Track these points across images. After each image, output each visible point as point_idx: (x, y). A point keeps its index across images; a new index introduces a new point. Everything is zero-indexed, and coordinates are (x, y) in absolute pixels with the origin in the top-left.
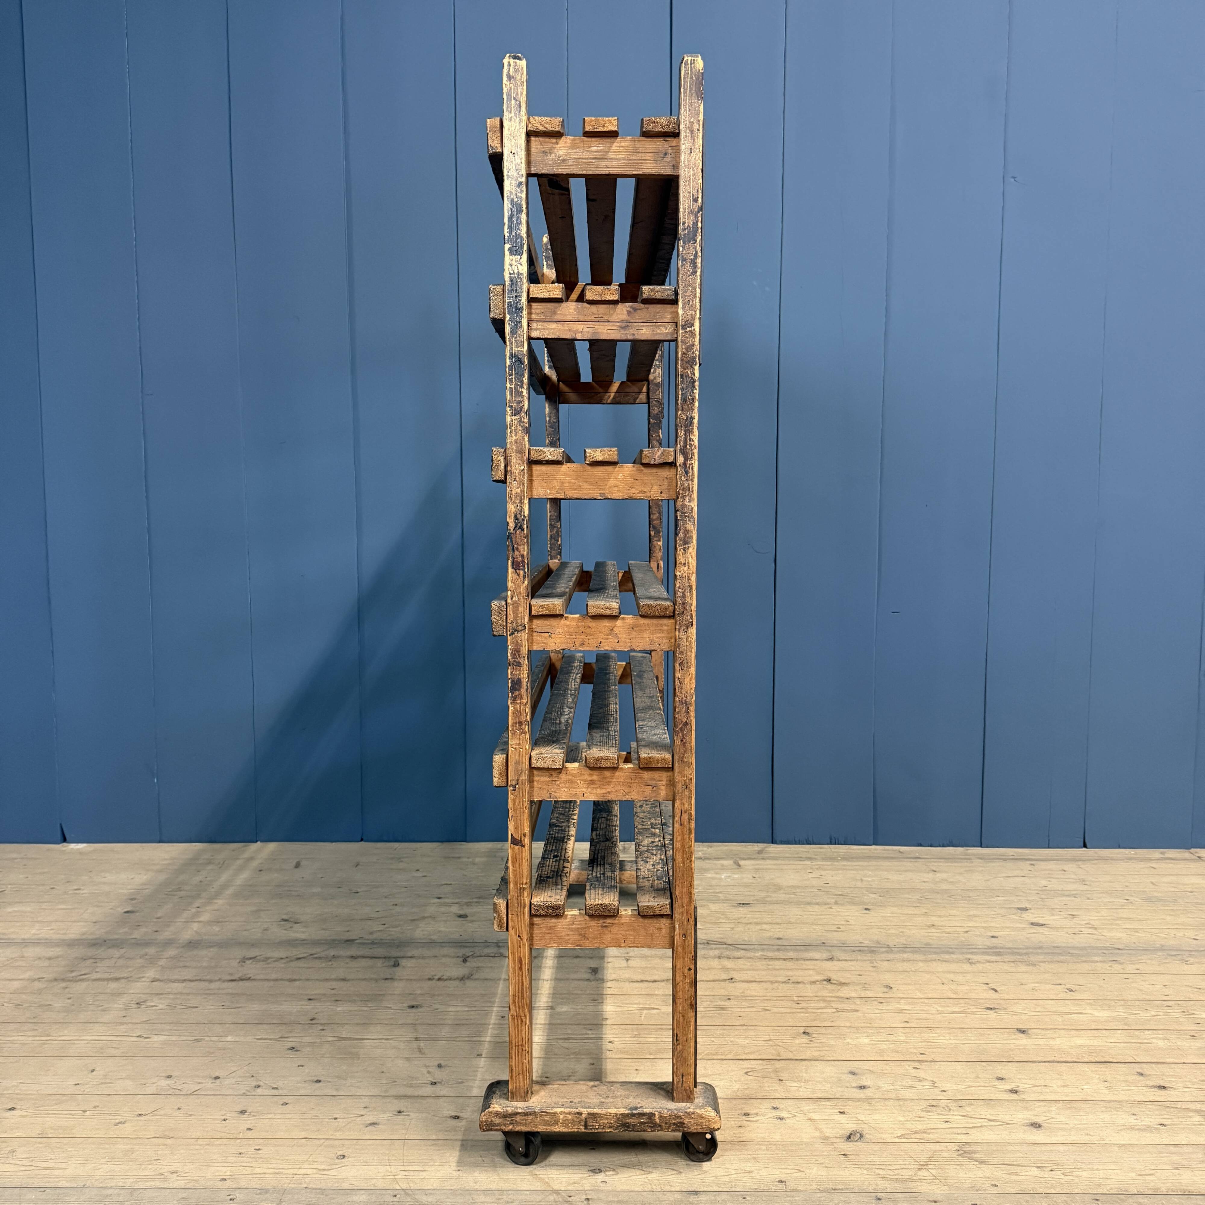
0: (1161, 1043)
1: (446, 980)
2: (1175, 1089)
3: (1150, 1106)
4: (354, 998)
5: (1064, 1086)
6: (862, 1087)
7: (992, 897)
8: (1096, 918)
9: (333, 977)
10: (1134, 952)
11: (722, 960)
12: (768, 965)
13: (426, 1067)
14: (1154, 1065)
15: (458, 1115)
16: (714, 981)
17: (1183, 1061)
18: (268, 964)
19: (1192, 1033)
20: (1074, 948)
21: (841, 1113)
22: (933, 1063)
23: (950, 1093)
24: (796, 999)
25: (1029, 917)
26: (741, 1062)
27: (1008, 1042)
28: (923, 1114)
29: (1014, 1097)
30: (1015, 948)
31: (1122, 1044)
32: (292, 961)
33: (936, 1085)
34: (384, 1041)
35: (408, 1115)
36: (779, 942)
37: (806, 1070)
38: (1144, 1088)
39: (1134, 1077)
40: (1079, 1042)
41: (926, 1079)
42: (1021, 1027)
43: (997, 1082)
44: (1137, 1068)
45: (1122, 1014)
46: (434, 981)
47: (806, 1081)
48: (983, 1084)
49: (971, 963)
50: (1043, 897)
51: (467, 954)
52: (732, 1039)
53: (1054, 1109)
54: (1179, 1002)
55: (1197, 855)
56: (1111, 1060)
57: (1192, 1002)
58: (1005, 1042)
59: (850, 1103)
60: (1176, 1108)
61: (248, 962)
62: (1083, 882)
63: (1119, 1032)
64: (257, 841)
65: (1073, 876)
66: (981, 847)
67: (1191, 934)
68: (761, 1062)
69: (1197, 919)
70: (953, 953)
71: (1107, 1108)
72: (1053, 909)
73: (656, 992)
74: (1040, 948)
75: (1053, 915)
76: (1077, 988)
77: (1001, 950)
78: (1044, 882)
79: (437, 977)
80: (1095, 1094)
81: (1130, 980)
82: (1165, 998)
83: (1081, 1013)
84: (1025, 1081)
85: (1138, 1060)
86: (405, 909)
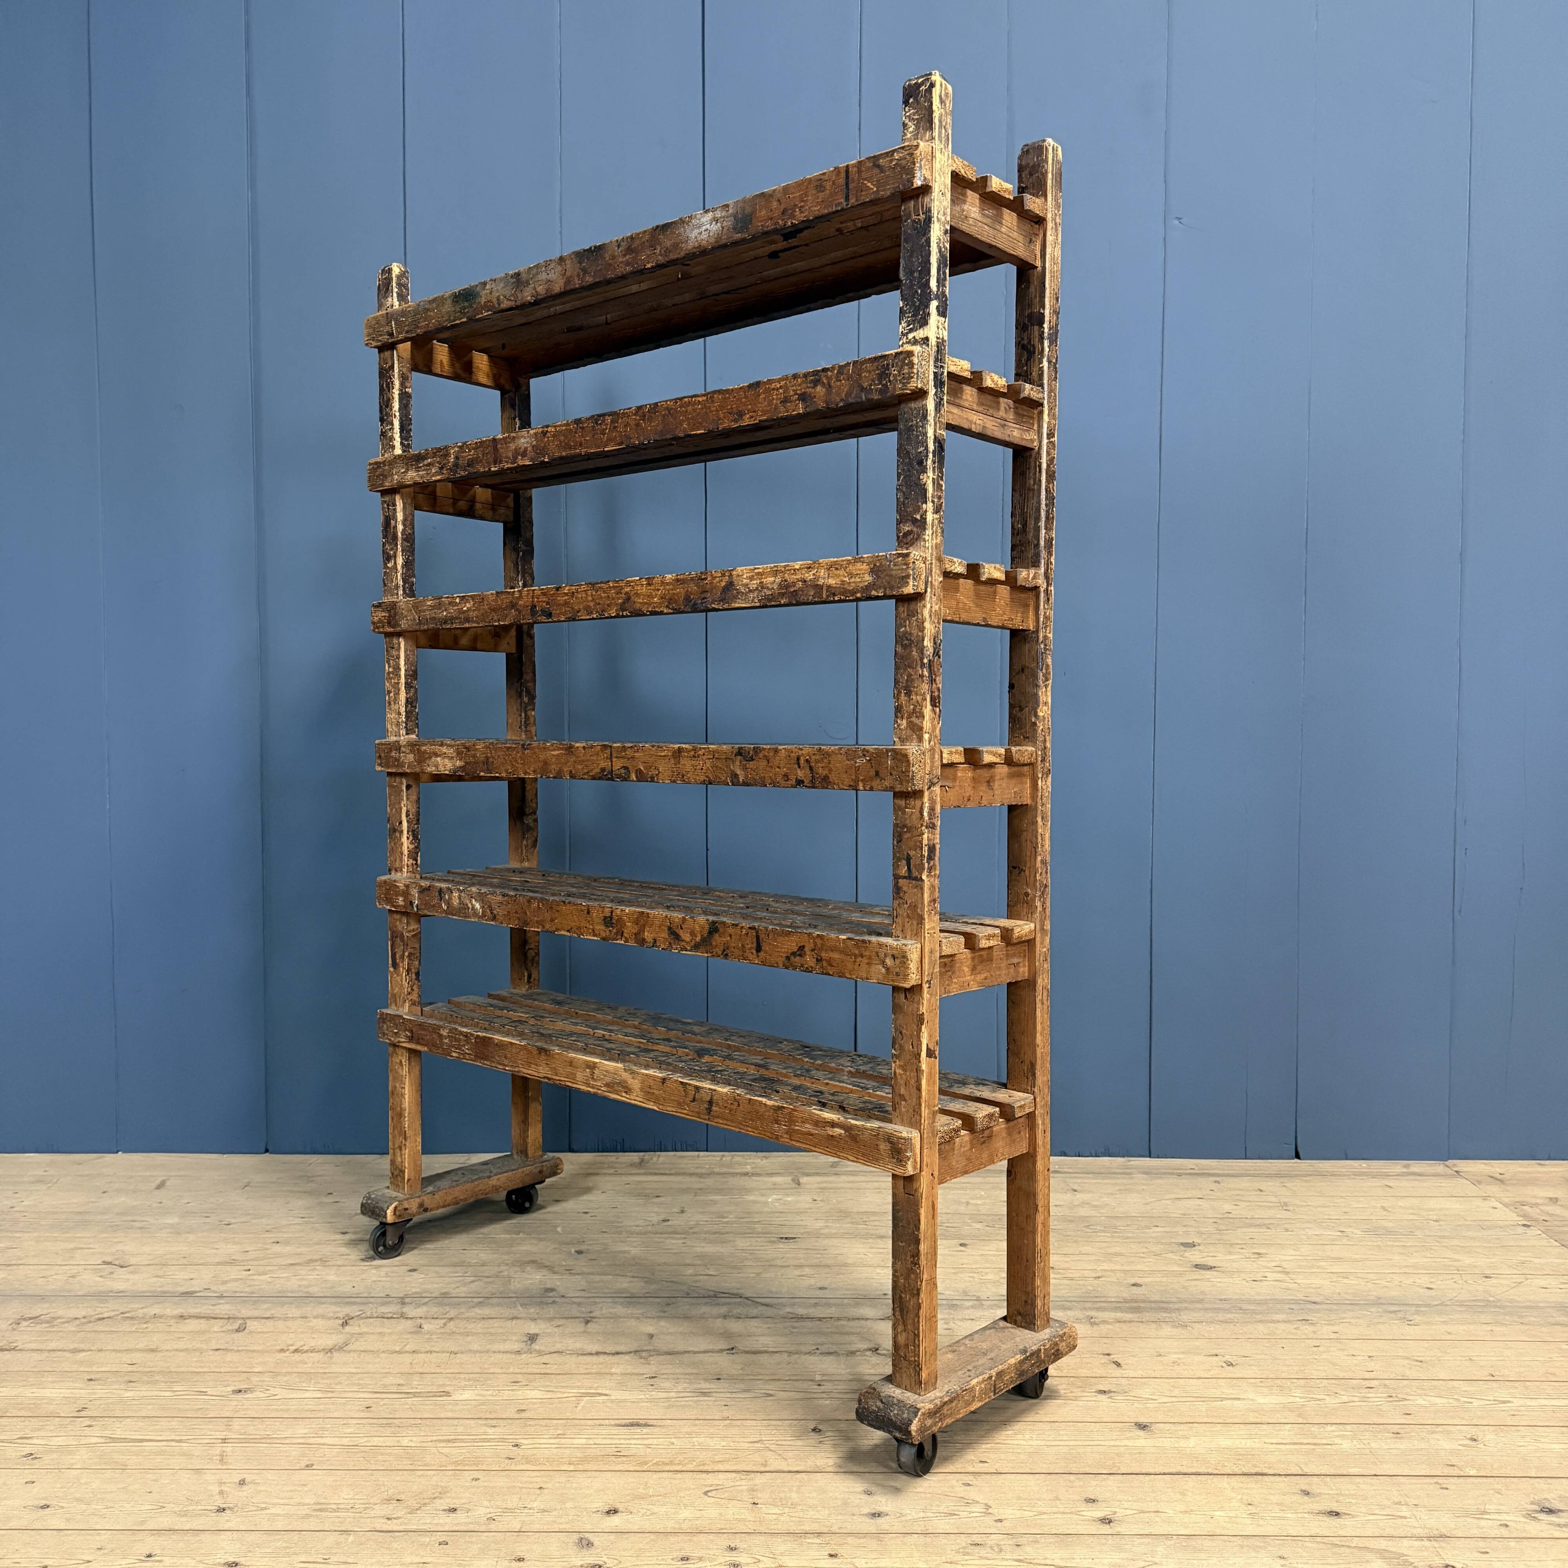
0: (1346, 1445)
1: (306, 1352)
2: (1353, 1517)
3: (1309, 1545)
4: (157, 1378)
5: (1186, 1512)
6: (876, 1515)
7: (1148, 1227)
8: (1291, 1258)
9: (140, 1346)
10: (1335, 1307)
11: (726, 1321)
12: (794, 1327)
13: (221, 1483)
14: (1328, 1479)
15: (237, 1560)
16: (704, 1352)
17: (1373, 1473)
18: (53, 1326)
19: (1396, 1428)
20: (1249, 1302)
21: (831, 1556)
22: (995, 1476)
23: (1006, 1524)
24: (818, 1378)
25: (1195, 1256)
26: (704, 1475)
27: (1118, 1443)
28: (958, 1557)
29: (1106, 1529)
30: (1163, 1302)
31: (1288, 1447)
32: (90, 1322)
33: (990, 1511)
34: (174, 1444)
35: (160, 1561)
36: (820, 1294)
37: (799, 1487)
38: (1306, 1515)
39: (1294, 1498)
40: (1224, 1442)
41: (978, 1502)
42: (1142, 1420)
43: (1083, 1506)
44: (1303, 1483)
45: (1298, 1399)
46: (287, 1354)
47: (794, 1505)
48: (1062, 1510)
49: (1093, 1324)
50: (1222, 1227)
51: (352, 1315)
52: (701, 1440)
53: (1161, 1549)
54: (1387, 1382)
55: (1455, 1169)
56: (1266, 1471)
57: (1405, 1382)
58: (1112, 1443)
59: (850, 1540)
60: (1349, 1547)
61: (25, 1323)
62: (1285, 1206)
63: (1287, 1427)
64: (117, 1152)
65: (1273, 1199)
66: (1150, 1157)
67: (1424, 1280)
68: (734, 1475)
69: (1439, 1260)
70: (1069, 1309)
71: (1242, 1547)
72: (1232, 1245)
73: (613, 1370)
74: (1201, 1301)
75: (1230, 1253)
76: (1240, 1360)
77: (1142, 1305)
78: (1227, 1207)
79: (292, 1348)
80: (1229, 1526)
81: (1320, 1349)
82: (1368, 1375)
83: (1239, 1399)
84: (1126, 1505)
85: (1307, 1470)
86: (288, 1249)
